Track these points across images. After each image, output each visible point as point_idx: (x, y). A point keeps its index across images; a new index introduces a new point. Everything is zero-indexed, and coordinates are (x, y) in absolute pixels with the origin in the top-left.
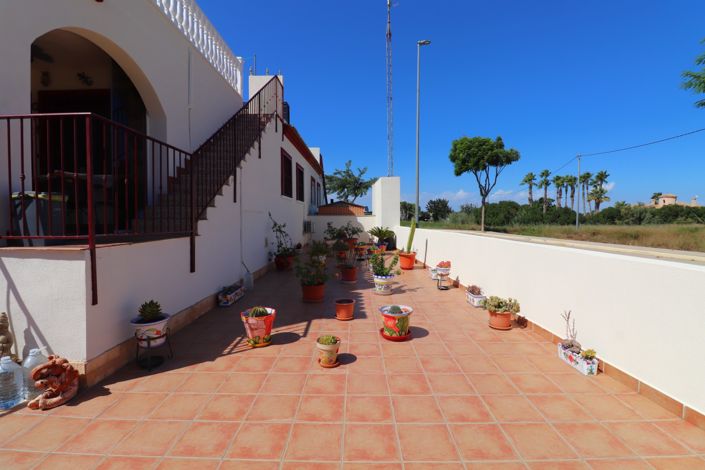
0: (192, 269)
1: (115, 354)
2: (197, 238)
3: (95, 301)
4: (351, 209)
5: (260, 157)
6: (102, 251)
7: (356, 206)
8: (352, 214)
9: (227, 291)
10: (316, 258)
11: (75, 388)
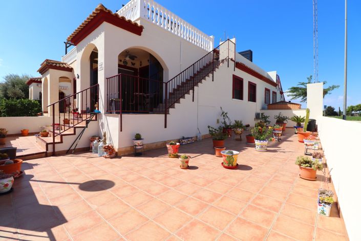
0: (166, 127)
1: (129, 149)
2: (168, 115)
3: (121, 131)
4: (289, 105)
5: (213, 80)
6: (124, 116)
7: (293, 104)
8: (289, 109)
9: (184, 138)
10: (235, 129)
11: (114, 155)
